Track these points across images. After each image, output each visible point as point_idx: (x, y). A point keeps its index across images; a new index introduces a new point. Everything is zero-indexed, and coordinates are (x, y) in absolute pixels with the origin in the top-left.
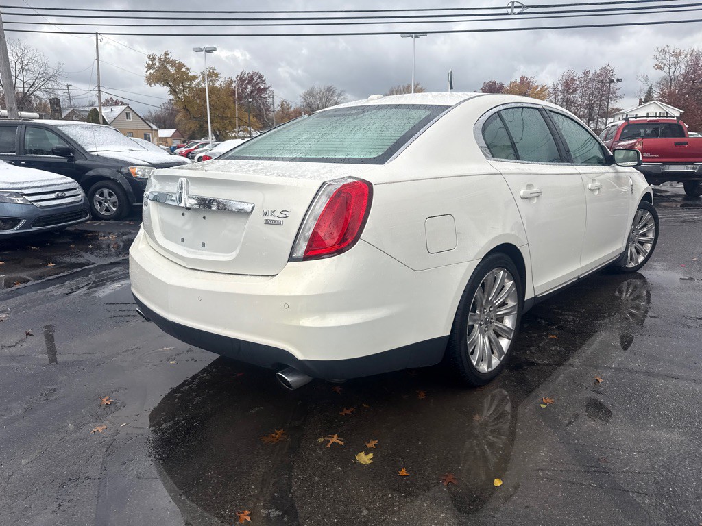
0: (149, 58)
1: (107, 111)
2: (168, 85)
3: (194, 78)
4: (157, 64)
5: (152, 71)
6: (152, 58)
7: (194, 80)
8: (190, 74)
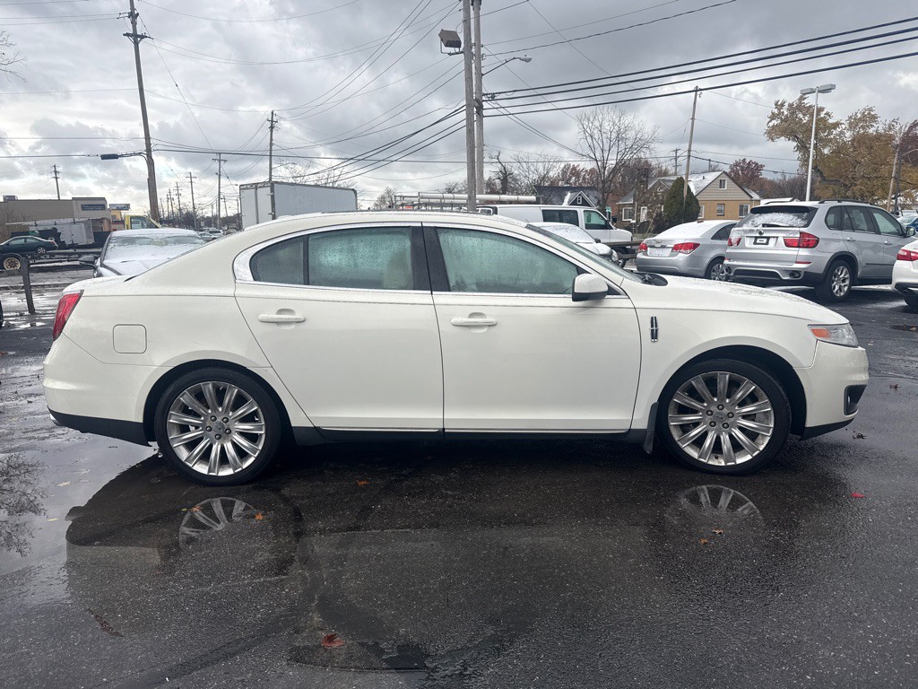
0: (776, 104)
1: (698, 179)
2: (795, 138)
3: (836, 125)
4: (786, 113)
5: (775, 122)
6: (779, 106)
7: (835, 128)
8: (831, 121)
